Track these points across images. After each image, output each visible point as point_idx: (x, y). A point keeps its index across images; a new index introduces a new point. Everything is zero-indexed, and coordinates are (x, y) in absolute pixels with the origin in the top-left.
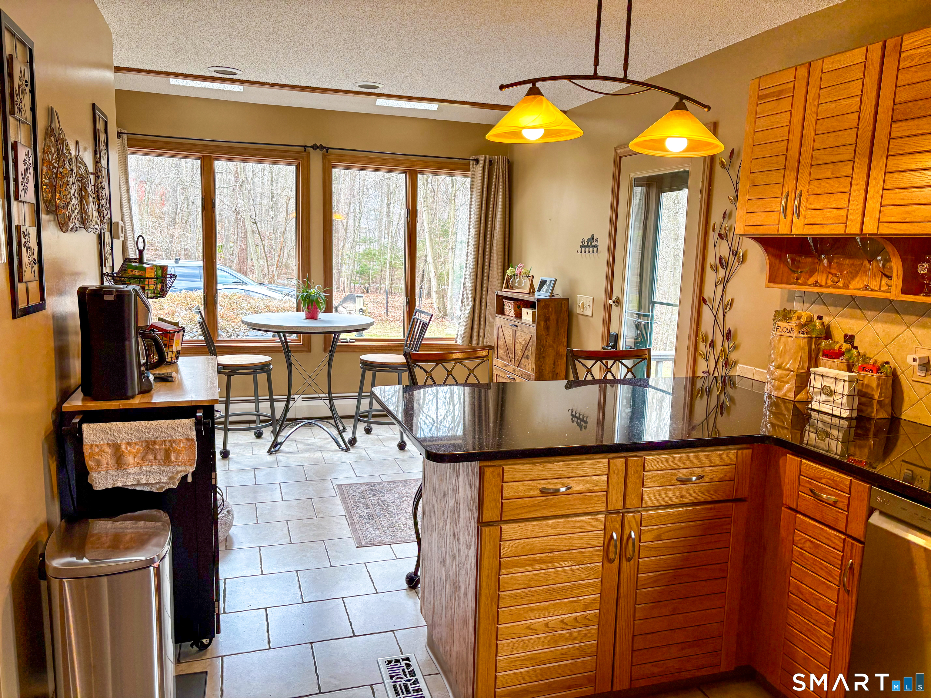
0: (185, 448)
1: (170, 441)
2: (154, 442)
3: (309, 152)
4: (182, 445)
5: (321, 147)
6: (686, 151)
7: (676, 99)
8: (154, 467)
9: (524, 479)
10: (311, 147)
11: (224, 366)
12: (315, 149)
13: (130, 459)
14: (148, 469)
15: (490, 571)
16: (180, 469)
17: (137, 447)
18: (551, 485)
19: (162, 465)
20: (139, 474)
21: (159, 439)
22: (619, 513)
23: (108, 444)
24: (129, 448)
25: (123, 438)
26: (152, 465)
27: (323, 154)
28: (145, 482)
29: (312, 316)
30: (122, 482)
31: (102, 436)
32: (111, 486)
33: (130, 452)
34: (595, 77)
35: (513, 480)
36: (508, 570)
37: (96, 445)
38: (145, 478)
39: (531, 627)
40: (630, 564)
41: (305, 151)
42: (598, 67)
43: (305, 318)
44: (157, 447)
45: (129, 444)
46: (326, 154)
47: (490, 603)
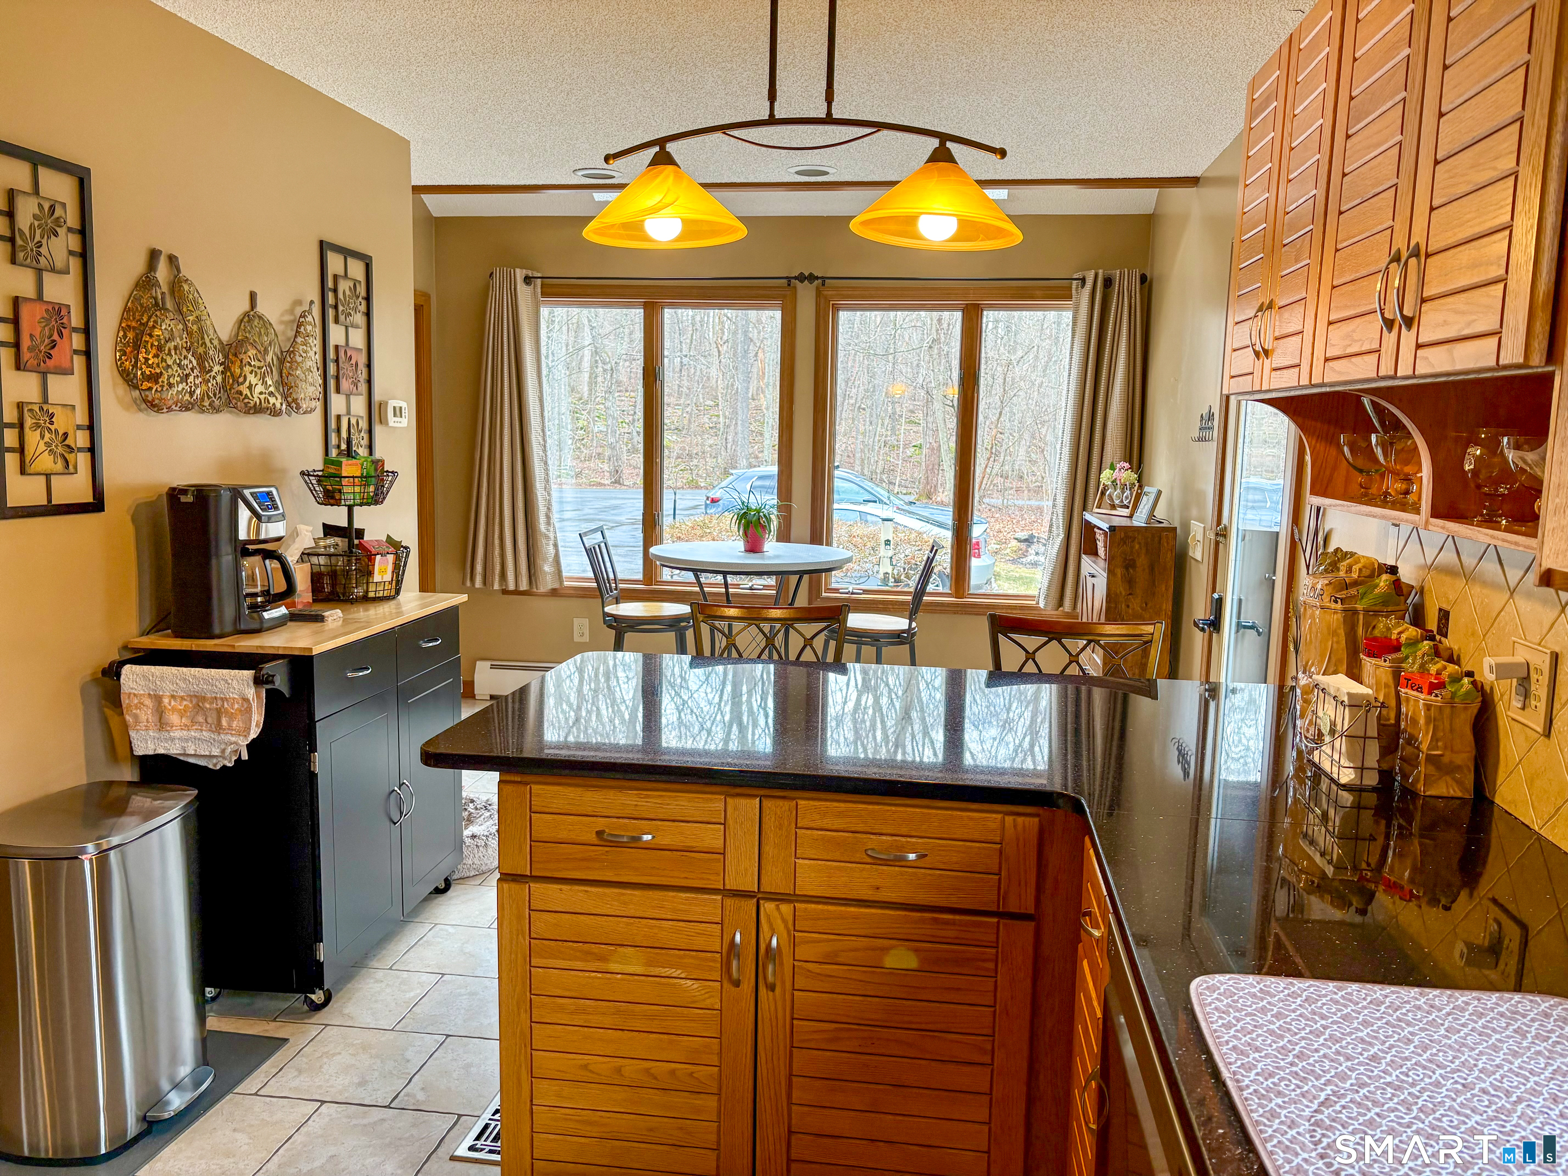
0: (241, 711)
1: (222, 699)
2: (204, 699)
3: (795, 288)
4: (236, 706)
5: (812, 278)
6: (953, 239)
7: (935, 143)
8: (204, 733)
9: (567, 811)
10: (795, 278)
11: (616, 618)
12: (802, 282)
13: (174, 719)
14: (197, 735)
15: (513, 956)
16: (233, 739)
17: (185, 703)
18: (623, 829)
19: (213, 732)
20: (187, 740)
21: (209, 695)
22: (753, 897)
23: (149, 694)
24: (173, 703)
25: (167, 689)
26: (201, 730)
27: (817, 288)
28: (193, 752)
29: (754, 547)
30: (165, 748)
31: (143, 683)
32: (151, 753)
33: (174, 709)
34: (772, 121)
35: (547, 810)
36: (544, 961)
37: (135, 695)
38: (193, 747)
39: (590, 1067)
40: (774, 996)
41: (789, 285)
42: (776, 104)
43: (743, 549)
44: (208, 706)
45: (173, 697)
46: (822, 288)
47: (516, 1009)
